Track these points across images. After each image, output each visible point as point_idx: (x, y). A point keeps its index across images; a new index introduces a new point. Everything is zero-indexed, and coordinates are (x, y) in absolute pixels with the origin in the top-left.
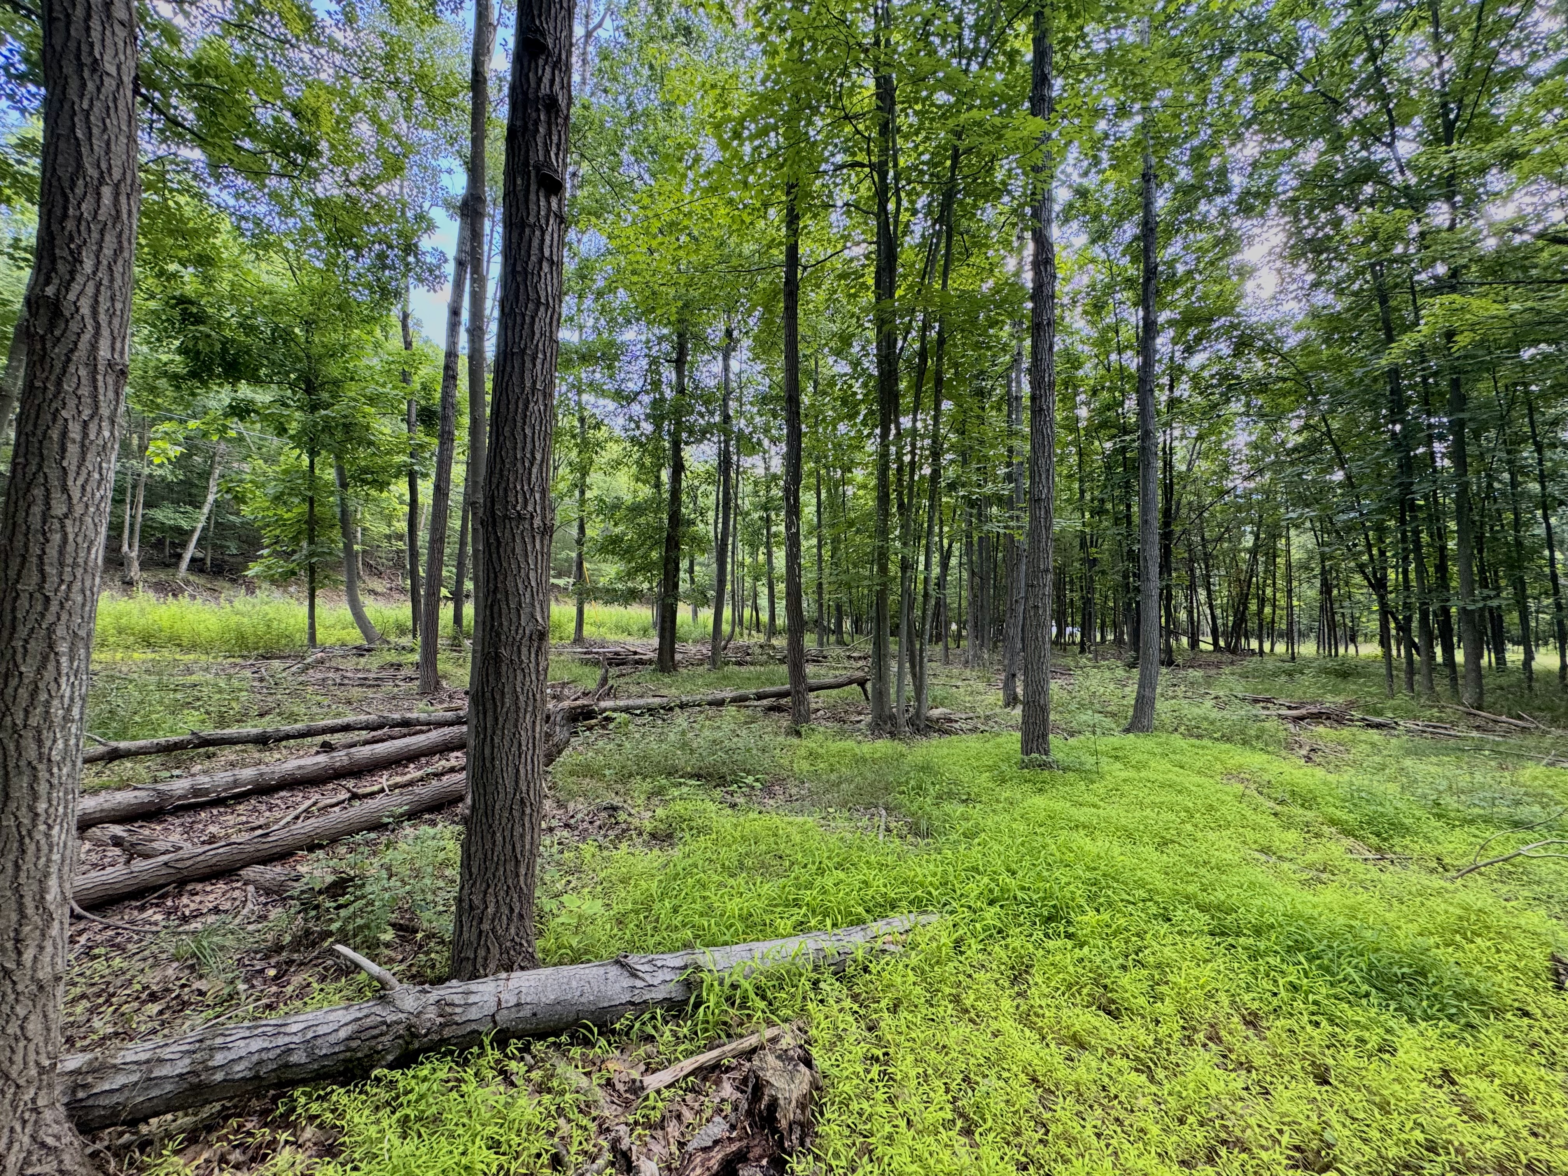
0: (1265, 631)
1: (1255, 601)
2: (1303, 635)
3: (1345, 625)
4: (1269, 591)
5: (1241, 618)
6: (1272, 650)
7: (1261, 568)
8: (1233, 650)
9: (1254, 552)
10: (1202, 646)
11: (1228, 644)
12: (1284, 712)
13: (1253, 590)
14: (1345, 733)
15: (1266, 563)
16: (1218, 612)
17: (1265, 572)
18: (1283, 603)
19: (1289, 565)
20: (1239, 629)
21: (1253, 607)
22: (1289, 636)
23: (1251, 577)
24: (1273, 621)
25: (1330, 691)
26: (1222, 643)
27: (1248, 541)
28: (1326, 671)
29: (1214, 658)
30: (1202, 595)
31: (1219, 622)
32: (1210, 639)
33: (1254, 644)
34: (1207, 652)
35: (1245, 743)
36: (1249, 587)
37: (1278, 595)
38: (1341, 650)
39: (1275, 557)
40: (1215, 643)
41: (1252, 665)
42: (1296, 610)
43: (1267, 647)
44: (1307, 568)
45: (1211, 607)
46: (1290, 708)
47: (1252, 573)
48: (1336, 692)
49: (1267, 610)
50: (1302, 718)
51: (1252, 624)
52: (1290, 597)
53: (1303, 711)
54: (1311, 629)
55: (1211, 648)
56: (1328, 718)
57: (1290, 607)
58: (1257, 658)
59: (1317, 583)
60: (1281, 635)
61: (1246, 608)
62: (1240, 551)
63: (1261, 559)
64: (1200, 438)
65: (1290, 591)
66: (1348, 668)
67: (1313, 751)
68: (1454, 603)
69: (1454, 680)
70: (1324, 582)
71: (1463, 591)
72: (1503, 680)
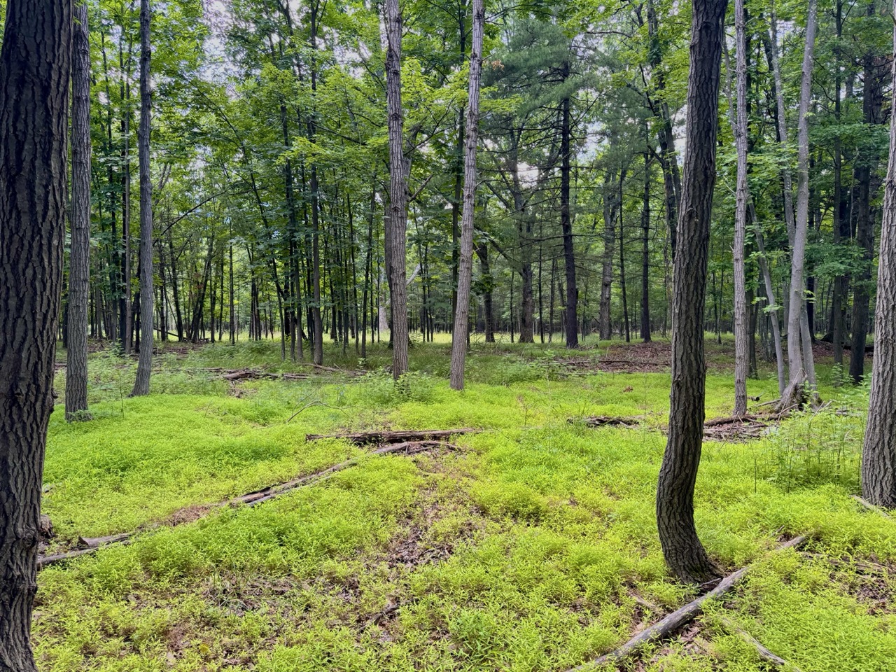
0: (215, 324)
1: (209, 300)
2: (240, 327)
3: (266, 319)
4: (218, 292)
5: (198, 314)
6: (220, 338)
7: (213, 273)
8: (194, 340)
9: (208, 260)
10: (170, 337)
11: (189, 336)
12: (228, 375)
13: (208, 291)
14: (258, 382)
15: (216, 269)
16: (181, 308)
17: (216, 276)
18: (227, 302)
19: (231, 273)
20: (197, 325)
21: (208, 304)
22: (232, 328)
23: (206, 281)
24: (221, 316)
25: (253, 361)
26: (185, 335)
28: (252, 350)
29: (180, 346)
30: (170, 293)
31: (183, 316)
32: (175, 332)
33: (208, 335)
34: (174, 342)
35: (205, 393)
36: (205, 288)
37: (225, 296)
38: (263, 336)
39: (222, 265)
40: (180, 335)
41: (208, 349)
42: (236, 308)
43: (217, 337)
44: (243, 277)
45: (177, 305)
46: (231, 373)
47: (207, 277)
48: (257, 362)
49: (217, 307)
50: (236, 378)
51: (207, 319)
52: (232, 299)
53: (238, 374)
54: (246, 322)
55: (177, 339)
56: (250, 377)
57: (232, 305)
58: (210, 345)
59: (249, 287)
60: (226, 328)
61: (202, 306)
62: (198, 258)
63: (213, 266)
65: (232, 293)
66: (266, 347)
67: (242, 393)
68: (312, 304)
69: (312, 350)
70: (254, 287)
71: (316, 297)
72: (336, 350)
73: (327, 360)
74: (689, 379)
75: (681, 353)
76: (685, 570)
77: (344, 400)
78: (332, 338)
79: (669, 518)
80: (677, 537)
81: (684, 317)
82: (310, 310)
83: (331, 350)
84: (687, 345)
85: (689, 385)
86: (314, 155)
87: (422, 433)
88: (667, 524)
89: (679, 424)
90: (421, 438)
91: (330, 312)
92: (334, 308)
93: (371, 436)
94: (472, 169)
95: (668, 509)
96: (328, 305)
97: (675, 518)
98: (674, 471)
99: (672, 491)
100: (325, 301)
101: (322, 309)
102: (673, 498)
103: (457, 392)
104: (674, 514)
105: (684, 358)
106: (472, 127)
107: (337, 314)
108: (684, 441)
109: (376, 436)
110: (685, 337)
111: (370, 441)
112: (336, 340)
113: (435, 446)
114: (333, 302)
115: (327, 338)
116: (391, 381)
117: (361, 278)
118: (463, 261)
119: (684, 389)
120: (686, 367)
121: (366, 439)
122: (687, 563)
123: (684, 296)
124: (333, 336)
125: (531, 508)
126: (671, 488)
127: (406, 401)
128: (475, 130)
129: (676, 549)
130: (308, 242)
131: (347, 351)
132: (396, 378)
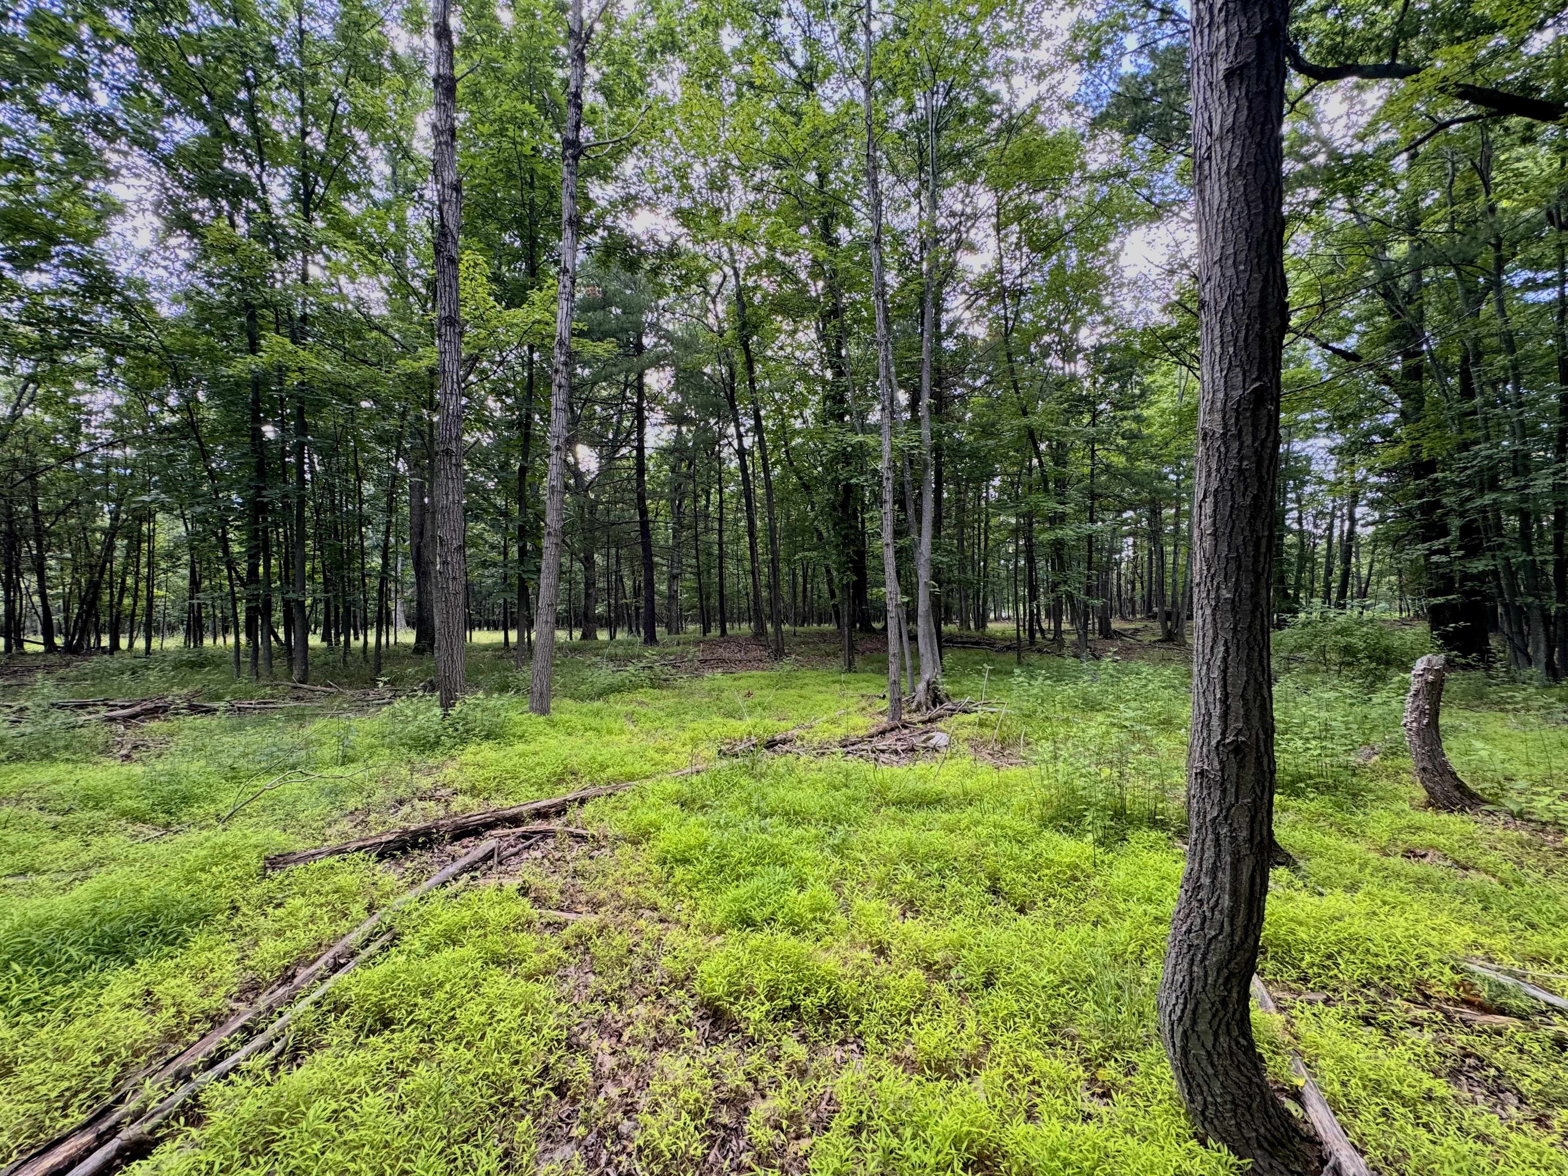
2: (169, 628)
3: (215, 616)
4: (129, 581)
5: (88, 611)
6: (129, 645)
8: (75, 649)
9: (111, 533)
10: (27, 647)
11: (67, 643)
15: (128, 548)
16: (54, 603)
18: (143, 593)
19: (151, 552)
20: (86, 624)
23: (105, 562)
24: (132, 614)
25: (178, 684)
26: (58, 643)
27: (106, 521)
28: (182, 664)
29: (45, 660)
31: (56, 617)
32: (40, 639)
33: (106, 641)
34: (37, 654)
36: (101, 574)
38: (208, 641)
39: (136, 542)
40: (48, 643)
43: (124, 643)
44: (173, 556)
45: (43, 598)
46: (123, 707)
47: (106, 558)
48: (183, 684)
49: (127, 601)
50: (134, 716)
53: (138, 709)
55: (41, 648)
57: (152, 599)
58: (104, 658)
59: (186, 572)
60: (142, 630)
61: (96, 599)
62: (94, 531)
63: (121, 543)
64: (31, 378)
65: (152, 580)
66: (206, 659)
67: (136, 747)
68: (291, 595)
69: (291, 661)
70: (193, 572)
71: (298, 585)
72: (331, 658)
73: (314, 674)
74: (1262, 736)
75: (1241, 683)
76: (1260, 1147)
77: (351, 753)
78: (323, 640)
79: (1216, 1035)
80: (1233, 1073)
81: (1247, 606)
82: (287, 604)
83: (322, 658)
84: (1256, 665)
85: (1263, 749)
86: (301, 370)
87: (515, 811)
88: (1209, 1046)
89: (1244, 834)
90: (515, 820)
91: (321, 606)
92: (327, 602)
93: (416, 834)
94: (562, 414)
95: (1214, 1016)
96: (318, 596)
97: (1229, 1033)
98: (1232, 935)
99: (1227, 980)
100: (314, 591)
101: (309, 602)
102: (1230, 992)
103: (542, 719)
104: (1228, 1024)
105: (1250, 694)
106: (563, 359)
107: (332, 609)
108: (1254, 870)
109: (427, 832)
110: (1251, 649)
111: (414, 846)
112: (330, 644)
113: (545, 835)
114: (326, 592)
115: (315, 640)
116: (438, 711)
117: (376, 562)
118: (549, 533)
119: (1251, 758)
120: (1256, 713)
121: (405, 841)
122: (1262, 1130)
123: (1247, 562)
124: (325, 637)
125: (823, 995)
126: (1225, 972)
127: (464, 741)
128: (565, 364)
129: (1233, 1102)
130: (287, 507)
131: (349, 658)
132: (446, 704)
